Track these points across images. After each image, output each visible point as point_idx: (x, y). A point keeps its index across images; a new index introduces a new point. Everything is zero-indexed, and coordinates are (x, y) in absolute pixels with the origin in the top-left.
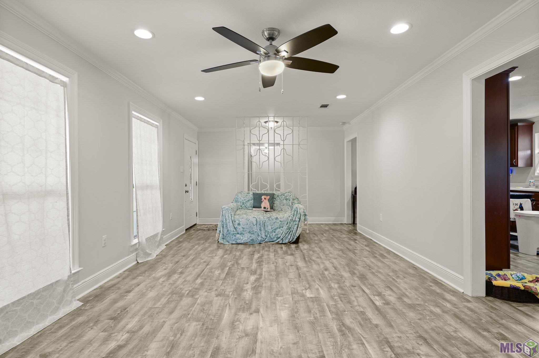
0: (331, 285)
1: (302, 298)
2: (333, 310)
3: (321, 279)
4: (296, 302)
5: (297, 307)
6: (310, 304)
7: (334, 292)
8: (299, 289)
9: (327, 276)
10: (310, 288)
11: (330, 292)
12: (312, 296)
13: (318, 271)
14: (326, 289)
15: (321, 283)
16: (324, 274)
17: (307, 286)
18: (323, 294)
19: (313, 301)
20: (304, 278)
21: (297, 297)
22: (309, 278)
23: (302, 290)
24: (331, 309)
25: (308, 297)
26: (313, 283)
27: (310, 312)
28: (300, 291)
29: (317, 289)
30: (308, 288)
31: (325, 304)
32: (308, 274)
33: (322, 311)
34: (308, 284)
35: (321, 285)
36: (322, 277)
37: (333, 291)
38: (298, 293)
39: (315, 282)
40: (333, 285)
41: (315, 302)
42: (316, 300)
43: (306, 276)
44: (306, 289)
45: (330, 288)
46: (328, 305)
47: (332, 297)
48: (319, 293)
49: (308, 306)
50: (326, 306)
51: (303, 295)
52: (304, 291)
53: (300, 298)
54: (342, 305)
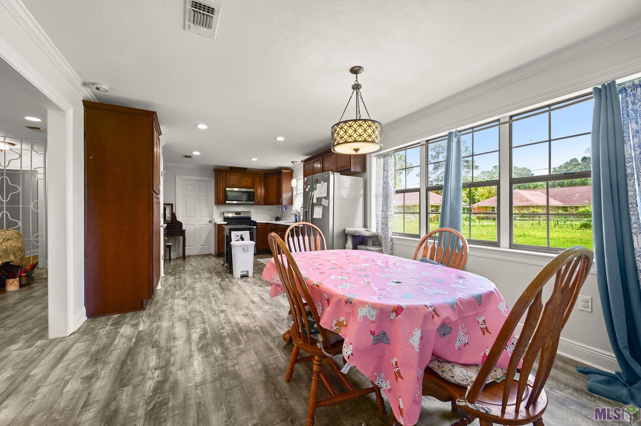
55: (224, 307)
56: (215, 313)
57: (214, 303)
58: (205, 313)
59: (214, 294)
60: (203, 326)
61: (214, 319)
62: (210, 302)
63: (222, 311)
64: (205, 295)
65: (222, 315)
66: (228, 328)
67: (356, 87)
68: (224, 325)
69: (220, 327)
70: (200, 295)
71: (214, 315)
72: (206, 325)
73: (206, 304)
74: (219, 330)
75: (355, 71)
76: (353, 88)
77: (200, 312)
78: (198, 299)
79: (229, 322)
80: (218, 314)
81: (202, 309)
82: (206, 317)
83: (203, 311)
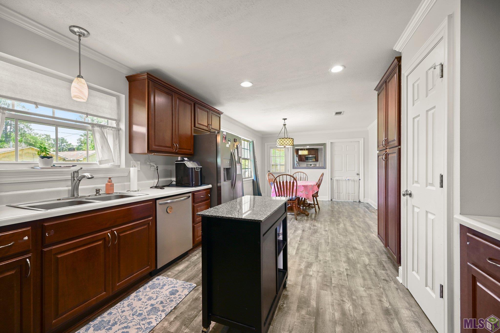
55: (324, 233)
56: (331, 231)
57: (329, 238)
58: (337, 233)
59: (328, 246)
60: (338, 227)
61: (332, 229)
62: (332, 239)
63: (326, 231)
64: (336, 246)
65: (327, 229)
66: (326, 224)
67: (285, 125)
68: (328, 225)
69: (330, 225)
70: (340, 248)
71: (331, 230)
72: (336, 227)
73: (335, 238)
74: (330, 224)
75: (285, 119)
76: (284, 125)
77: (340, 234)
78: (342, 244)
79: (325, 225)
80: (329, 230)
81: (339, 236)
82: (336, 230)
83: (338, 235)
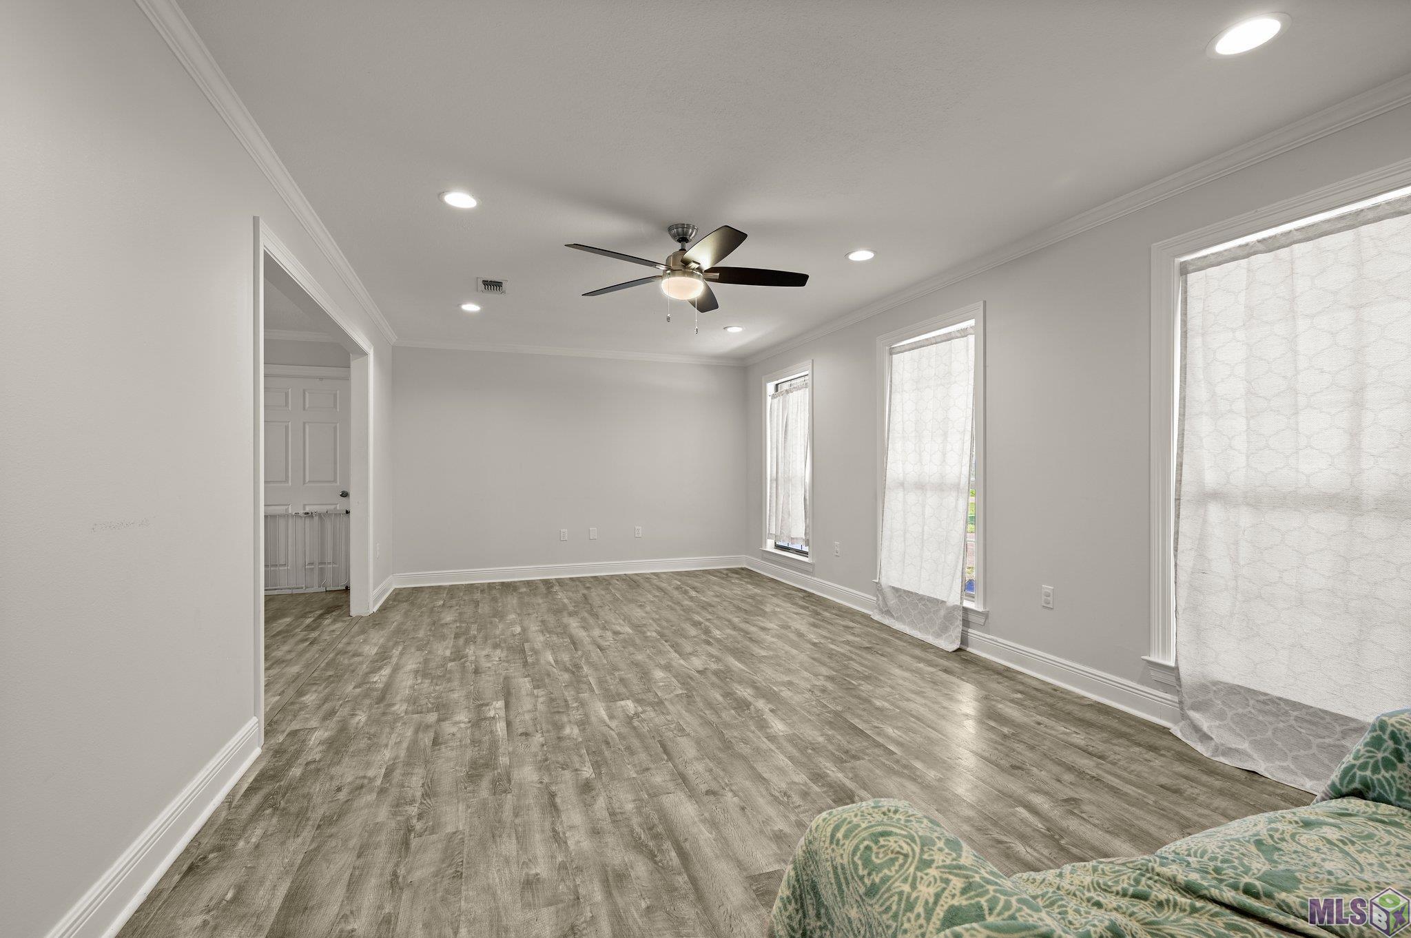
0: (580, 730)
1: (640, 696)
2: (584, 687)
3: (604, 747)
4: (649, 690)
5: (644, 684)
6: (623, 690)
7: (576, 715)
8: (653, 714)
9: (587, 758)
10: (629, 720)
11: (585, 715)
12: (623, 703)
13: (613, 777)
14: (593, 719)
15: (604, 735)
16: (597, 766)
17: (636, 723)
18: (599, 709)
19: (619, 695)
20: (650, 741)
21: (650, 697)
22: (636, 743)
23: (644, 712)
24: (587, 687)
25: (629, 699)
26: (624, 730)
27: (622, 680)
28: (648, 709)
29: (611, 717)
30: (632, 718)
31: (597, 692)
32: (643, 756)
33: (601, 682)
34: (635, 728)
35: (605, 729)
36: (601, 753)
37: (579, 717)
38: (651, 704)
39: (619, 734)
40: (576, 731)
41: (614, 693)
42: (611, 698)
43: (647, 748)
44: (637, 715)
45: (583, 724)
46: (592, 690)
47: (582, 704)
48: (608, 709)
49: (626, 687)
50: (595, 689)
51: (639, 701)
52: (640, 709)
53: (644, 697)
54: (566, 694)
